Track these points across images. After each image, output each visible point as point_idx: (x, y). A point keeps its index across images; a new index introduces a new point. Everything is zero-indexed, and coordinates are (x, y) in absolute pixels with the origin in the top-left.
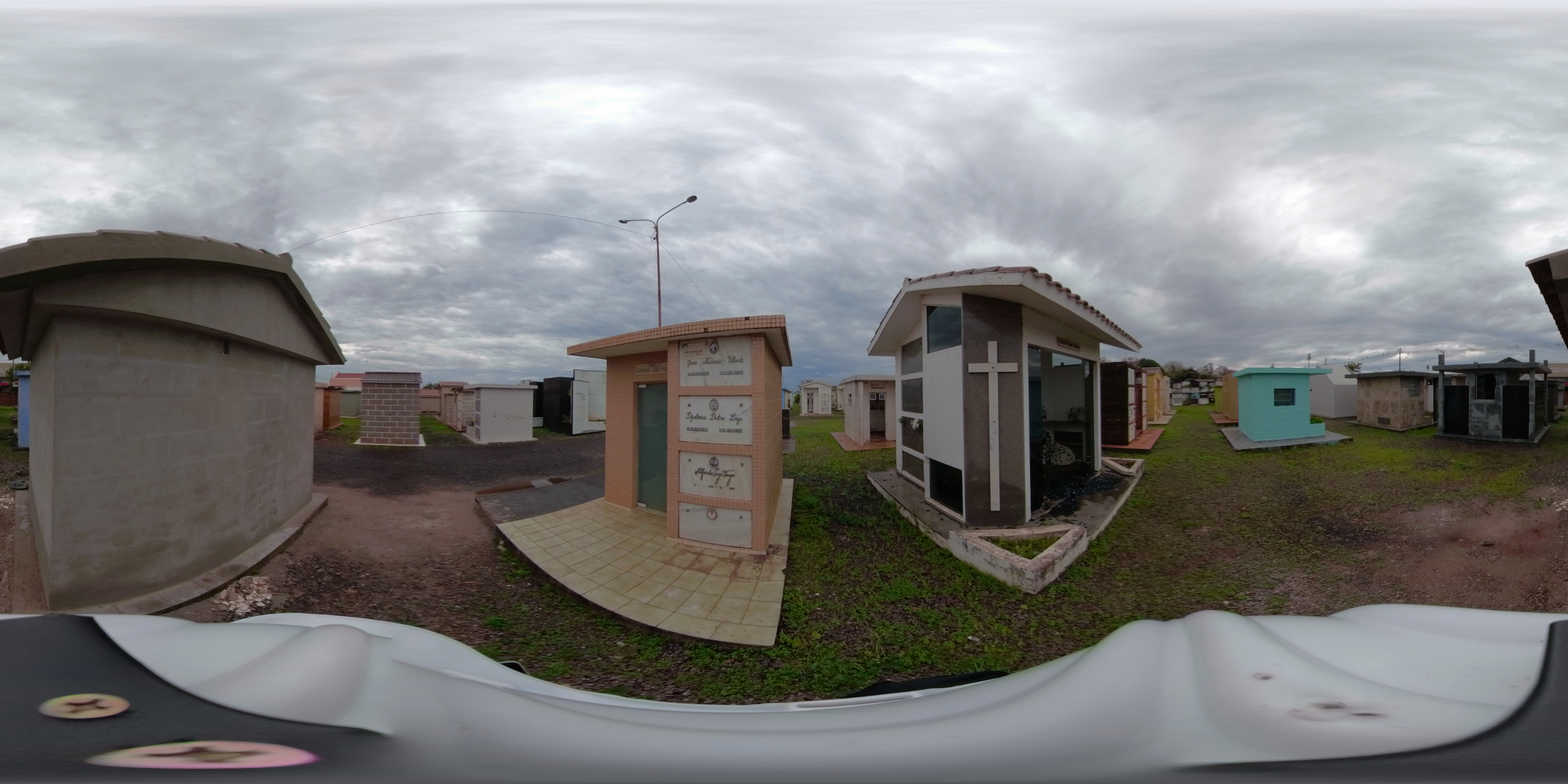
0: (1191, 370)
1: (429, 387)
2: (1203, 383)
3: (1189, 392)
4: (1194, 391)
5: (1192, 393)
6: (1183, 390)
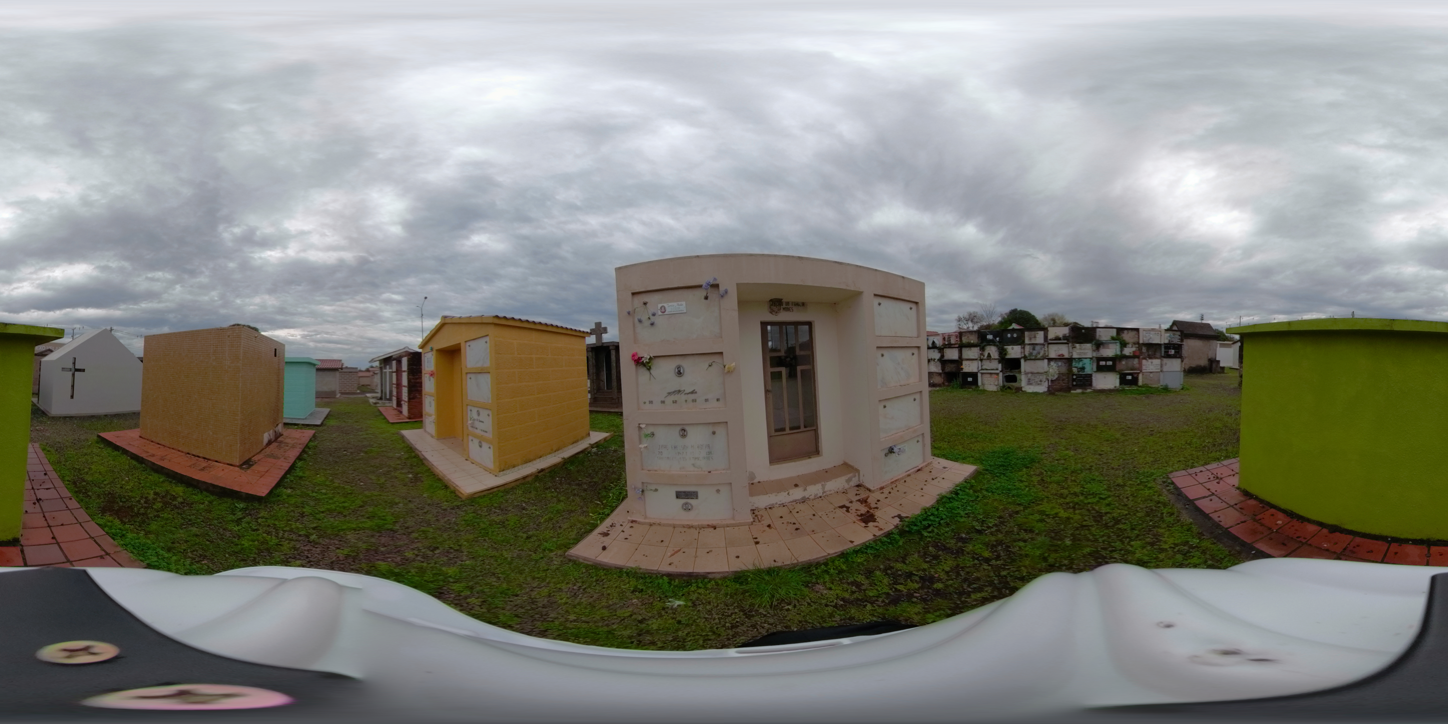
3: (1067, 356)
4: (1079, 354)
5: (1075, 359)
6: (1049, 350)
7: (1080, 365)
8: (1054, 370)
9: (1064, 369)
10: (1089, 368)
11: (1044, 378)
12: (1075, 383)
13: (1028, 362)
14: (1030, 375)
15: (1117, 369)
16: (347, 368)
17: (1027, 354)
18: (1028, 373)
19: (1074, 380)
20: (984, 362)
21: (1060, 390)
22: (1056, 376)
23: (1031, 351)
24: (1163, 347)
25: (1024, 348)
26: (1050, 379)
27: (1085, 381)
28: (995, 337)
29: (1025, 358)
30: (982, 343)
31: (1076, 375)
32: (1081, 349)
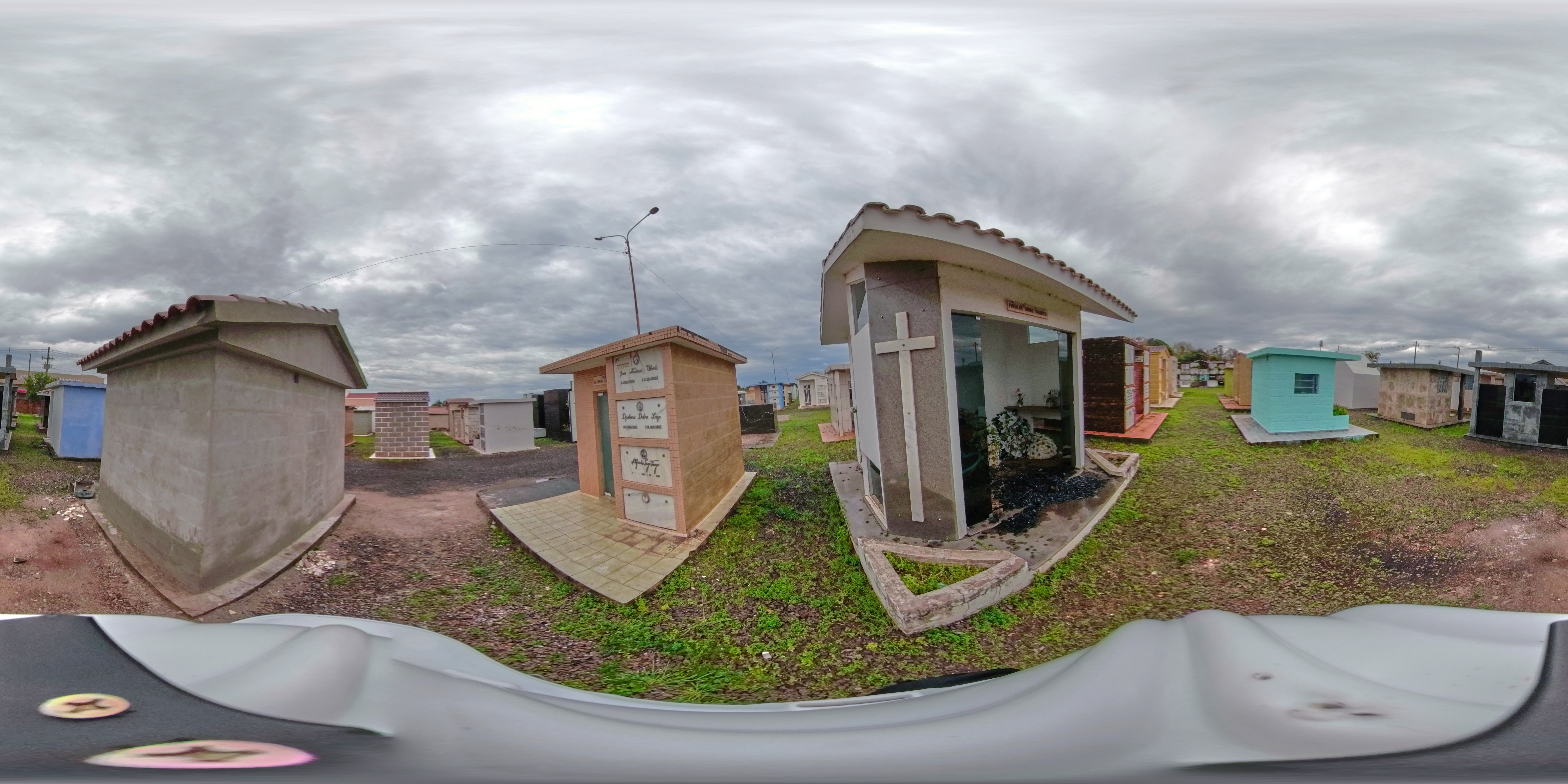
0: (1201, 351)
1: (438, 404)
2: (1212, 365)
12: (1201, 384)
27: (1205, 383)
31: (1201, 381)
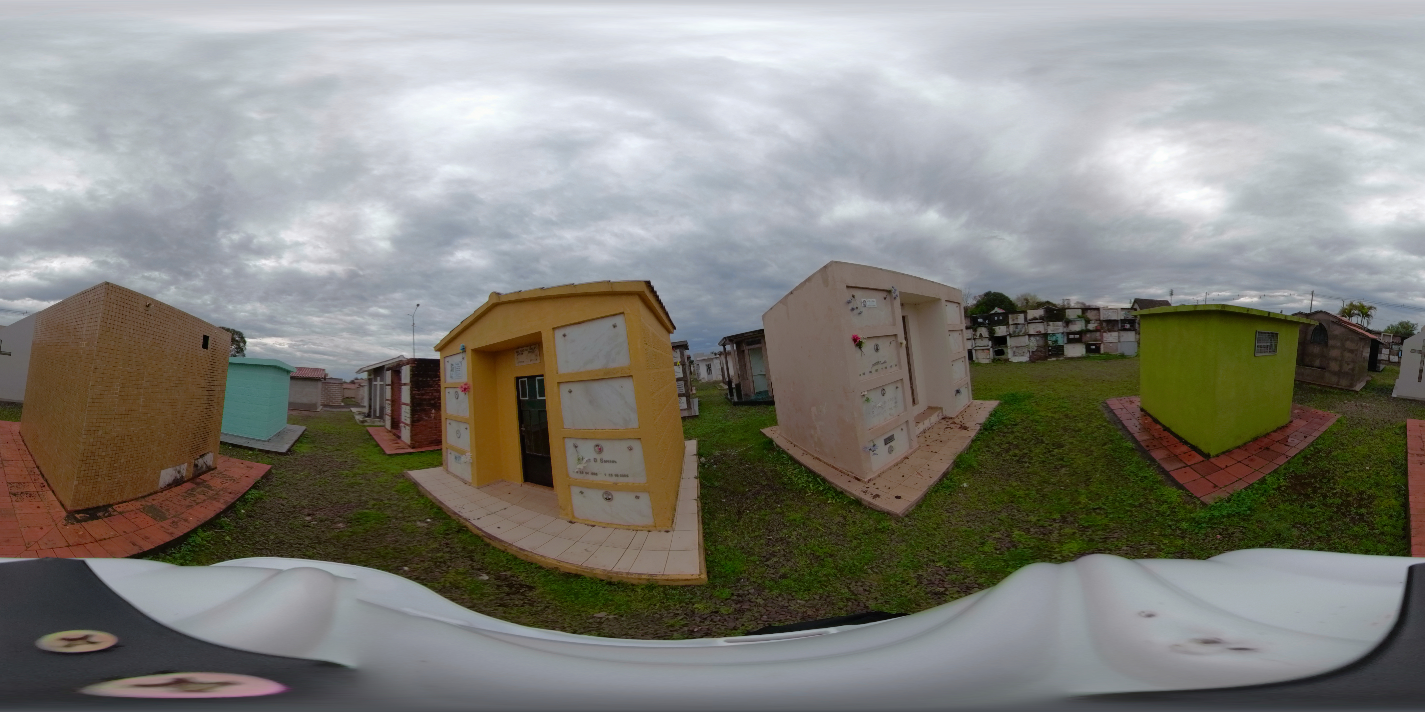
3: (1043, 332)
4: (1053, 330)
5: (1049, 334)
6: (1029, 328)
7: (1054, 339)
8: (1034, 343)
9: (1041, 343)
10: (1061, 340)
11: (1026, 350)
12: (1050, 353)
13: (1013, 339)
14: (1015, 349)
15: (1083, 341)
16: (331, 379)
17: (1011, 332)
18: (1013, 347)
19: (1049, 351)
20: (977, 340)
21: (1038, 359)
22: (1036, 349)
23: (1015, 329)
24: (1119, 322)
25: (1008, 328)
26: (1031, 351)
27: (1058, 351)
28: (985, 320)
29: (1010, 335)
30: (974, 325)
31: (1051, 346)
32: (1054, 326)
